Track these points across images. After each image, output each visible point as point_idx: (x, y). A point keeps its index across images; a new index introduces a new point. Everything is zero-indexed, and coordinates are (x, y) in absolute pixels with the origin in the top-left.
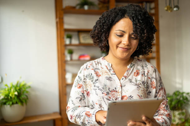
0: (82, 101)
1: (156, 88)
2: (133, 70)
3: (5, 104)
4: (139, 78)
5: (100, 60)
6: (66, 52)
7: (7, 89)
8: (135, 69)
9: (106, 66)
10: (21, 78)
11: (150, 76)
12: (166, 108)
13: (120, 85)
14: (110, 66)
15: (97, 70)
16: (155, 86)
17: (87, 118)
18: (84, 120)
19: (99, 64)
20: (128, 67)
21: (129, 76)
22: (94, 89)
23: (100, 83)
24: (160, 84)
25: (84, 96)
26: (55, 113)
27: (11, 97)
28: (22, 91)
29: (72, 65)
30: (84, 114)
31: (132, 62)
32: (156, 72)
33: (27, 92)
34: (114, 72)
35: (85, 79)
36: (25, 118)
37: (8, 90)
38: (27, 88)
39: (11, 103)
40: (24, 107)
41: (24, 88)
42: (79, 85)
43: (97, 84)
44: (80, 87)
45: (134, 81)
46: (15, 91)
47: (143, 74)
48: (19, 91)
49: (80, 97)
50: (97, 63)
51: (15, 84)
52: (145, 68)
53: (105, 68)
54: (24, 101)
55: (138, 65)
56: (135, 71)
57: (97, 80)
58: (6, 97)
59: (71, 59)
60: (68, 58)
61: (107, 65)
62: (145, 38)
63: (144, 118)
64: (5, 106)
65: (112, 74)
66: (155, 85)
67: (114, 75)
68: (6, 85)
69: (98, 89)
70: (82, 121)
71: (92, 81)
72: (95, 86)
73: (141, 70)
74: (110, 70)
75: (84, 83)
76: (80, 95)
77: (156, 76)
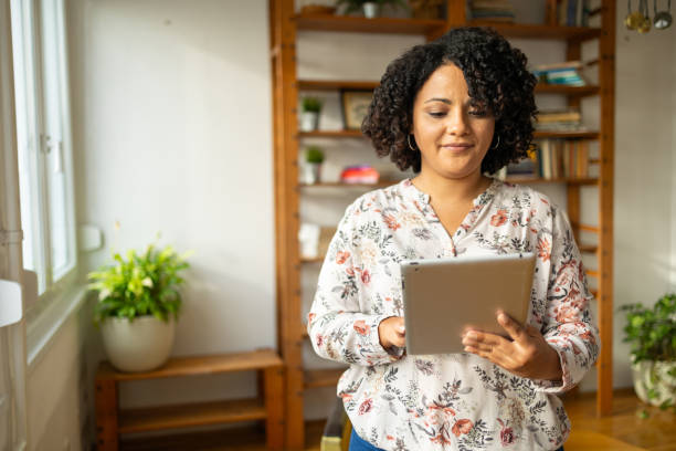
0: (349, 297)
1: (550, 257)
2: (488, 209)
3: (114, 313)
4: (505, 229)
5: (401, 187)
6: (302, 158)
7: (119, 269)
8: (494, 206)
9: (415, 203)
10: (160, 235)
11: (535, 227)
12: (582, 317)
13: (451, 248)
14: (426, 201)
15: (390, 212)
16: (550, 252)
17: (358, 339)
18: (351, 342)
19: (397, 198)
20: (476, 202)
21: (475, 227)
22: (380, 262)
23: (399, 243)
24: (566, 250)
25: (354, 283)
26: (262, 351)
27: (132, 294)
28: (163, 276)
29: (319, 199)
30: (350, 329)
31: (488, 190)
32: (554, 216)
33: (179, 281)
34: (436, 216)
35: (356, 237)
36: (172, 362)
37: (124, 271)
38: (178, 268)
39: (132, 311)
40: (170, 329)
41: (169, 267)
42: (341, 255)
43: (390, 248)
44: (343, 260)
45: (489, 236)
46: (143, 274)
47: (517, 221)
48: (155, 276)
49: (344, 286)
50: (389, 194)
51: (142, 254)
52: (522, 204)
53: (412, 206)
54: (170, 308)
55: (503, 198)
56: (494, 212)
57: (390, 237)
58: (117, 294)
59: (318, 182)
60: (308, 177)
61: (417, 199)
62: (502, 107)
63: (501, 317)
64: (115, 320)
65: (430, 222)
66: (548, 249)
67: (436, 224)
68: (117, 257)
69: (391, 258)
70: (345, 347)
71: (376, 241)
72: (383, 253)
73: (511, 211)
74: (424, 212)
75: (354, 248)
76: (342, 281)
77: (554, 226)
